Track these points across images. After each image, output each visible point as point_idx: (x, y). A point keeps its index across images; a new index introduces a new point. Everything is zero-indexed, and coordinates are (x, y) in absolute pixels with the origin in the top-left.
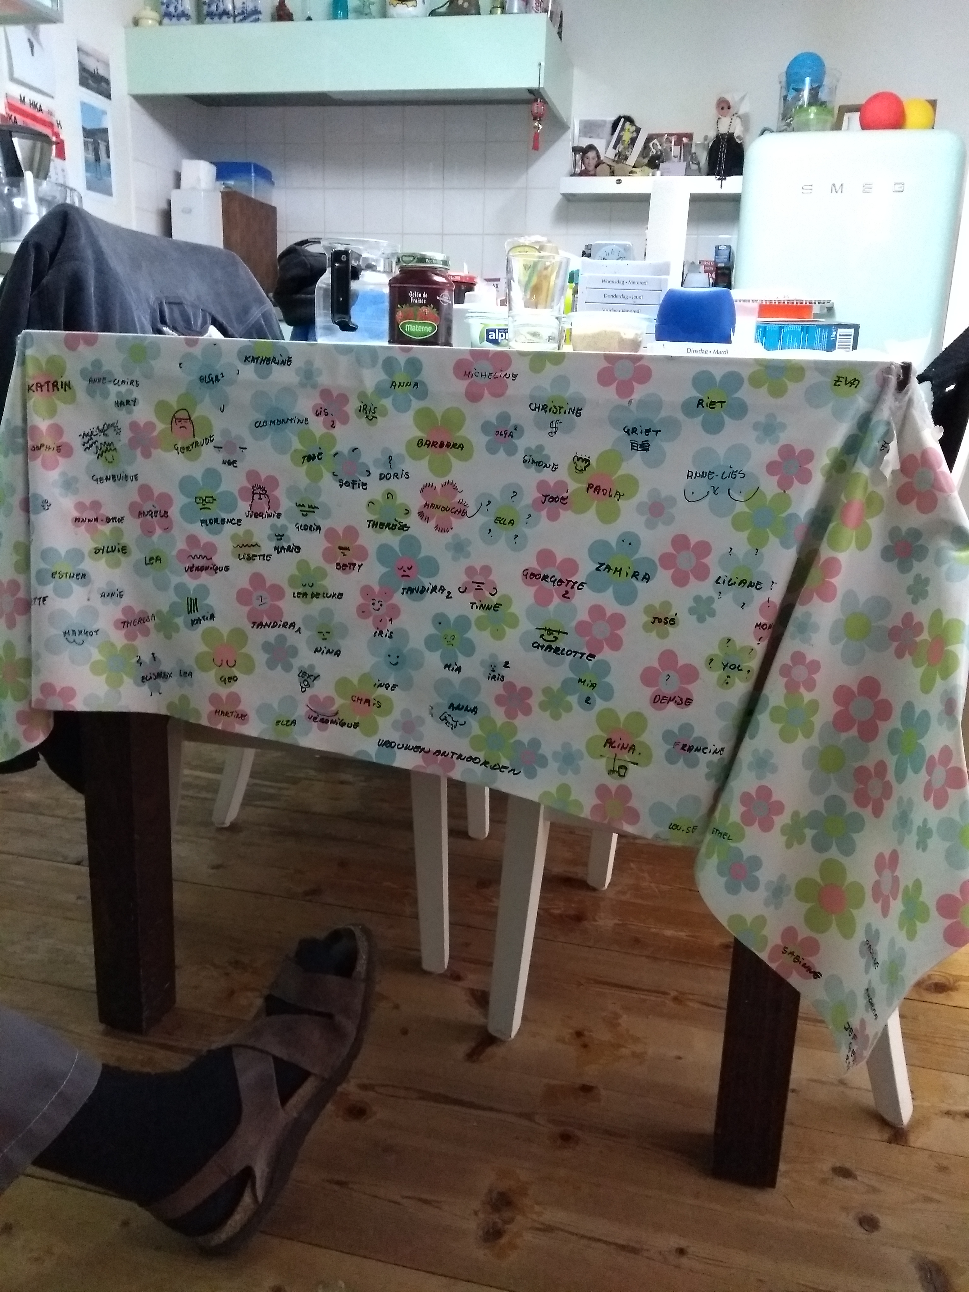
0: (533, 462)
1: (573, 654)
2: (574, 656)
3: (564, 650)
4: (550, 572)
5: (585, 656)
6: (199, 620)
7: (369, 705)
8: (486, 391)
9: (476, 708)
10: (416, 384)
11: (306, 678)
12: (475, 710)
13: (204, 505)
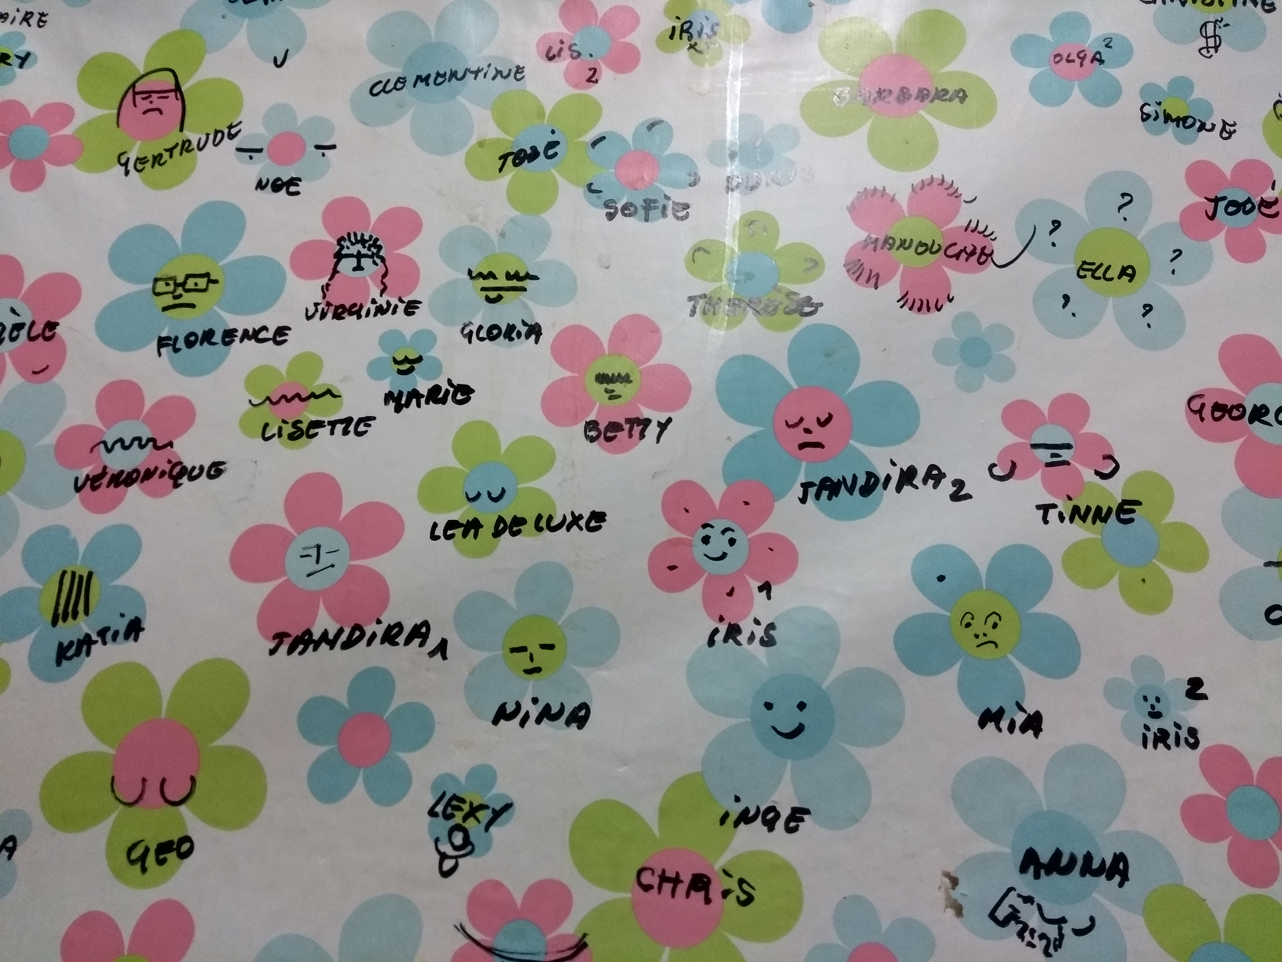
0: (1168, 118)
6: (86, 643)
7: (707, 899)
9: (1120, 858)
11: (458, 818)
12: (1118, 869)
13: (175, 298)
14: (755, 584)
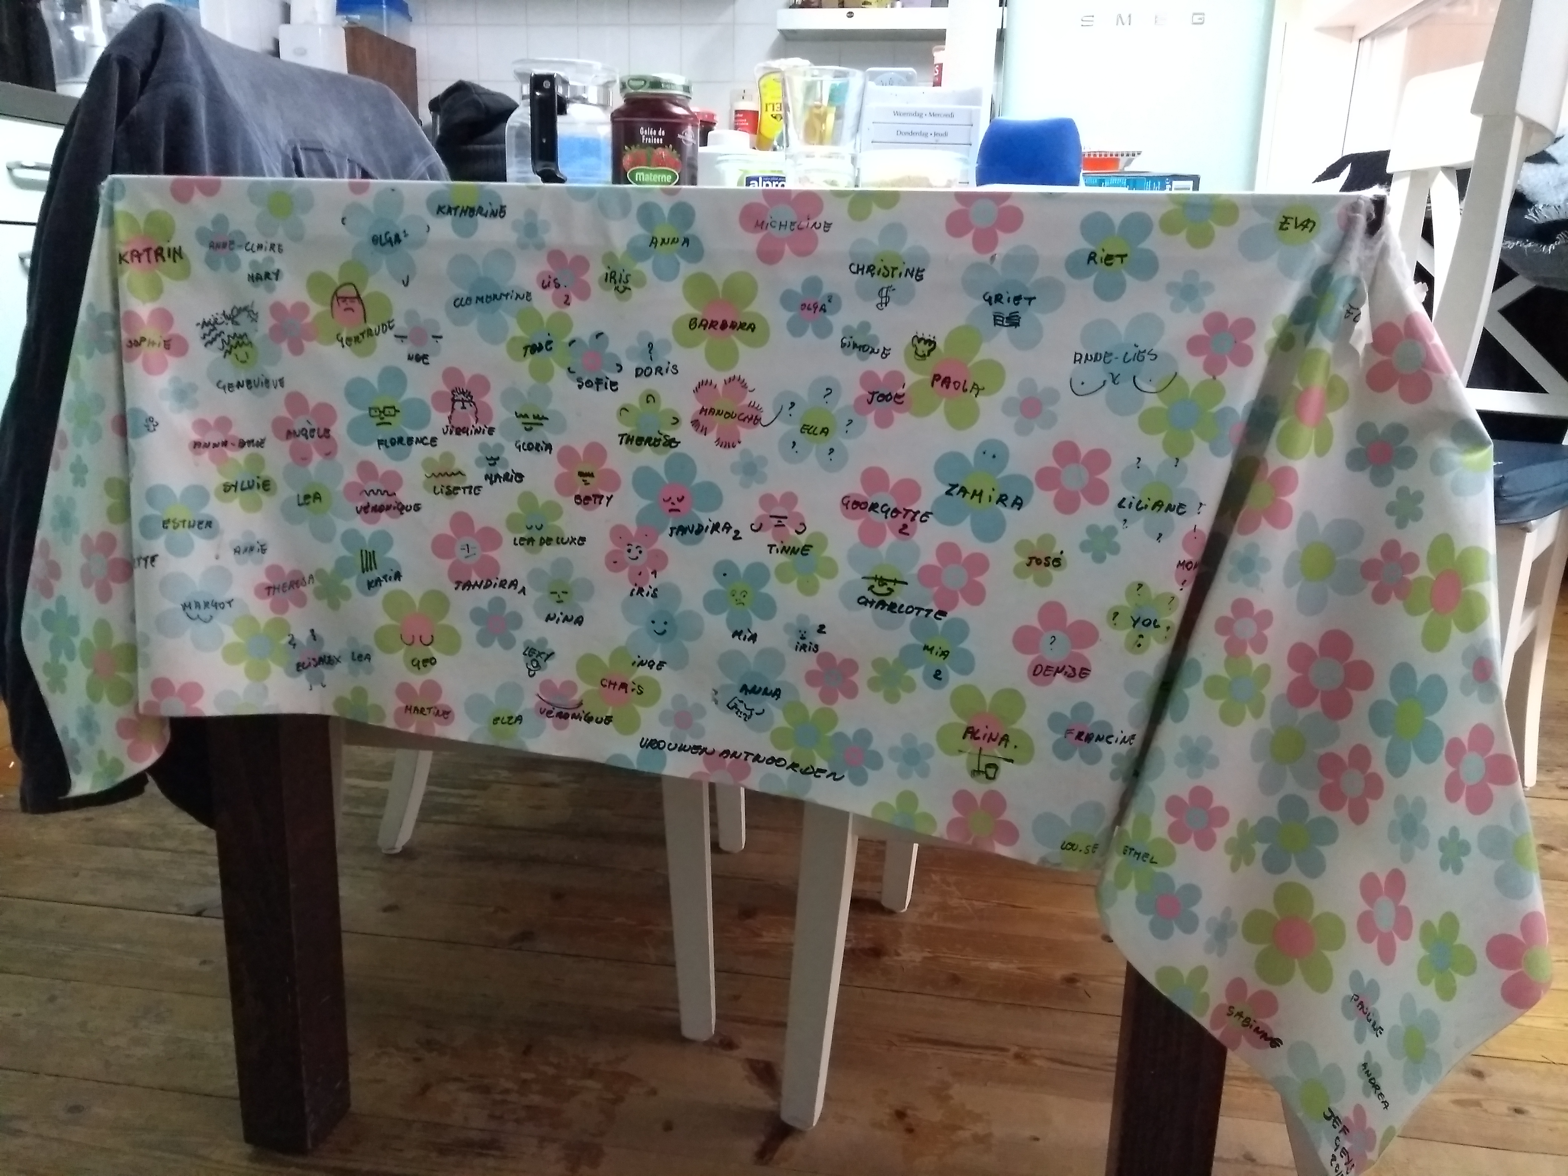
0: (855, 345)
1: (916, 611)
2: (917, 614)
3: (902, 606)
4: (881, 498)
5: (932, 615)
6: (378, 581)
7: (626, 692)
8: (787, 248)
9: (779, 690)
10: (686, 241)
11: (534, 656)
12: (777, 693)
13: (382, 419)
14: (650, 571)
